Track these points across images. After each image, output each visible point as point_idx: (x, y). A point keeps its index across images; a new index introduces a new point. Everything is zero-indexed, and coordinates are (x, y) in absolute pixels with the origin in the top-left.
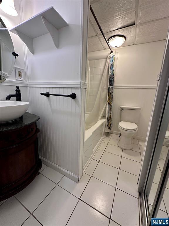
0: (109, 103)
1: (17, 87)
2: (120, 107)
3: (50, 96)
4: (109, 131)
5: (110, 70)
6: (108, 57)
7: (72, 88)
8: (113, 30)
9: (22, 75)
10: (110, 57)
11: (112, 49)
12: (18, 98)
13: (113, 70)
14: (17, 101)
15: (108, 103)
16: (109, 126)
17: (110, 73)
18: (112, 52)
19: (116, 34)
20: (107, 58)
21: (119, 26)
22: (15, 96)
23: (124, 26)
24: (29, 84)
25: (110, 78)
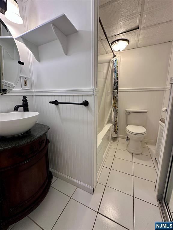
0: (115, 107)
1: (23, 96)
2: (126, 111)
3: (59, 104)
4: (115, 135)
5: (113, 74)
6: (111, 61)
7: (84, 95)
8: (117, 34)
9: (28, 83)
10: (113, 61)
11: (115, 53)
12: (25, 108)
13: (117, 74)
14: (24, 111)
15: (113, 108)
16: (116, 131)
17: (114, 77)
18: (114, 56)
19: (119, 38)
20: (109, 62)
21: (123, 30)
22: (22, 107)
23: (128, 31)
24: (35, 93)
25: (114, 81)
